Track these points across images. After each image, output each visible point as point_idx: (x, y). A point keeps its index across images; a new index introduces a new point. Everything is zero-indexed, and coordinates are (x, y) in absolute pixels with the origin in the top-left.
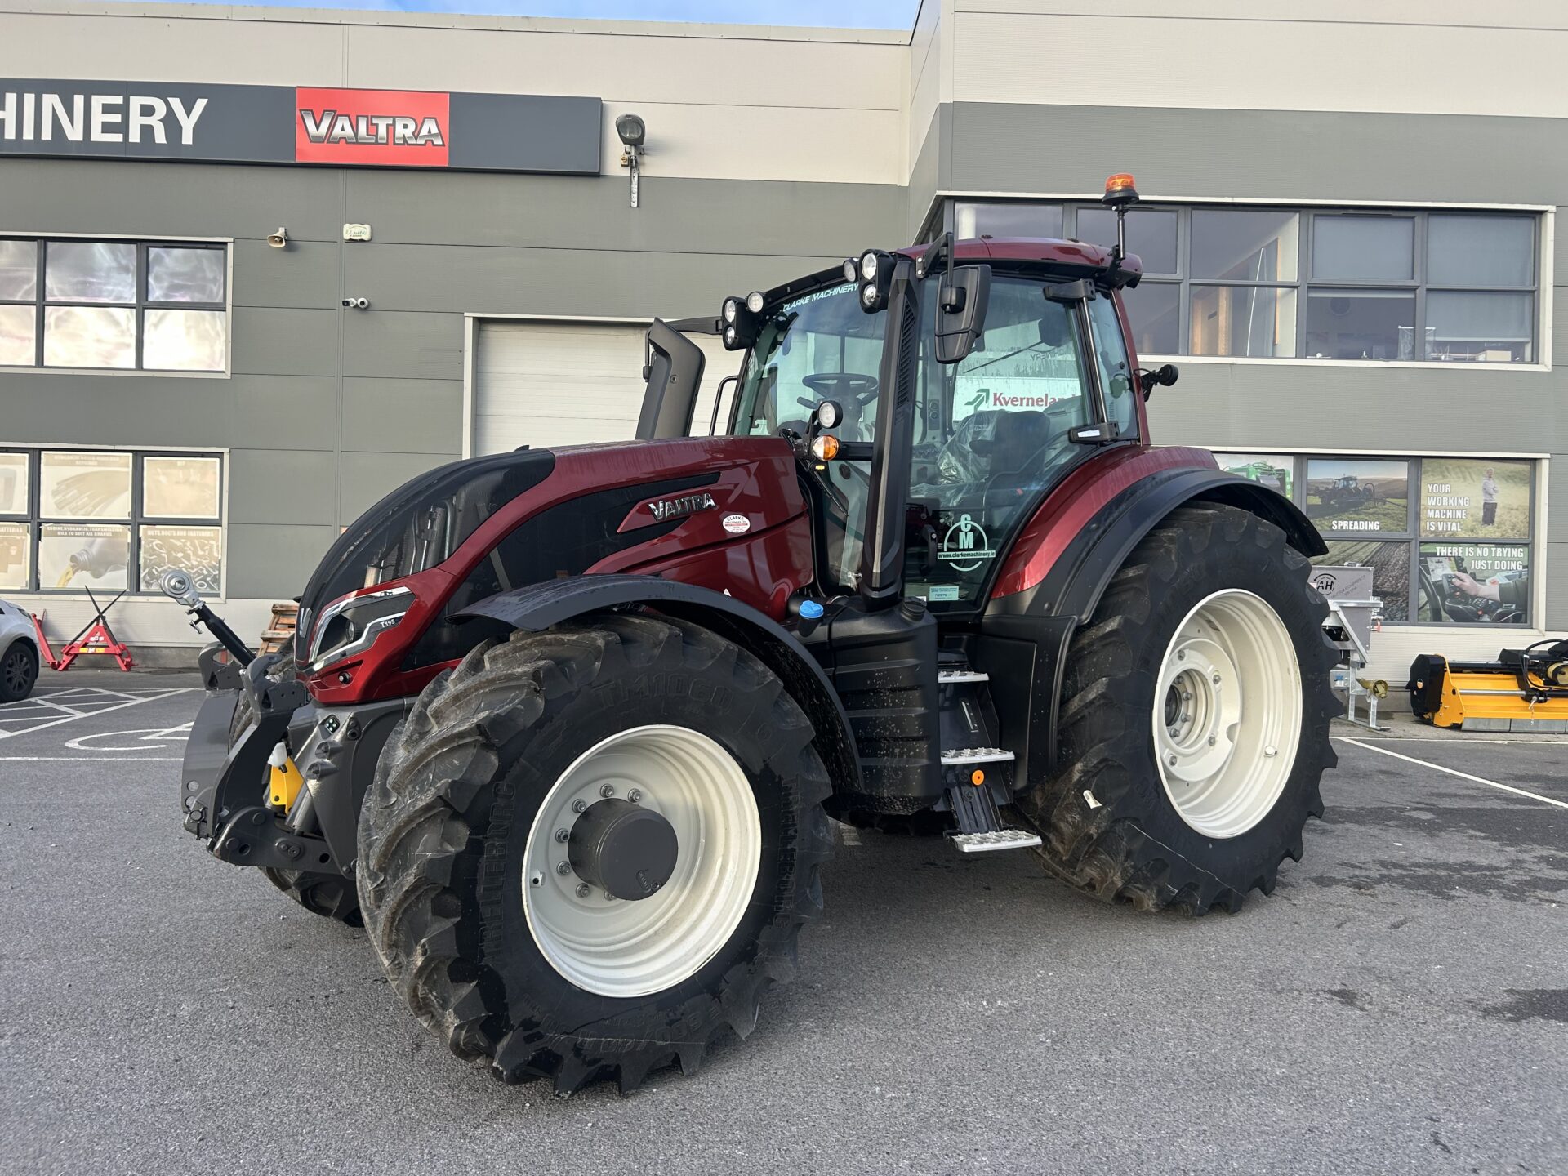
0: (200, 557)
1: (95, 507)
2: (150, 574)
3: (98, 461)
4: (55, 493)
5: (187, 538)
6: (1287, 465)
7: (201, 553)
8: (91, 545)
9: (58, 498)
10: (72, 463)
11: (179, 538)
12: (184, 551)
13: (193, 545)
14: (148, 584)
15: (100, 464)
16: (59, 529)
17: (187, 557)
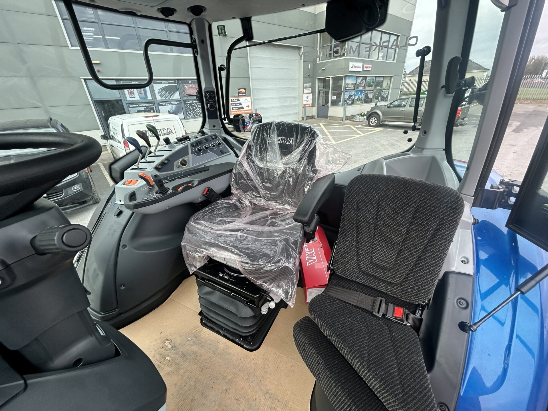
0: (199, 108)
1: (171, 96)
2: (189, 113)
3: (168, 82)
4: (159, 93)
5: (195, 103)
6: (374, 78)
7: (199, 107)
8: (172, 108)
9: (160, 94)
10: (161, 83)
11: (193, 103)
12: (195, 107)
13: (197, 105)
14: (189, 116)
15: (169, 83)
16: (163, 103)
17: (196, 108)
